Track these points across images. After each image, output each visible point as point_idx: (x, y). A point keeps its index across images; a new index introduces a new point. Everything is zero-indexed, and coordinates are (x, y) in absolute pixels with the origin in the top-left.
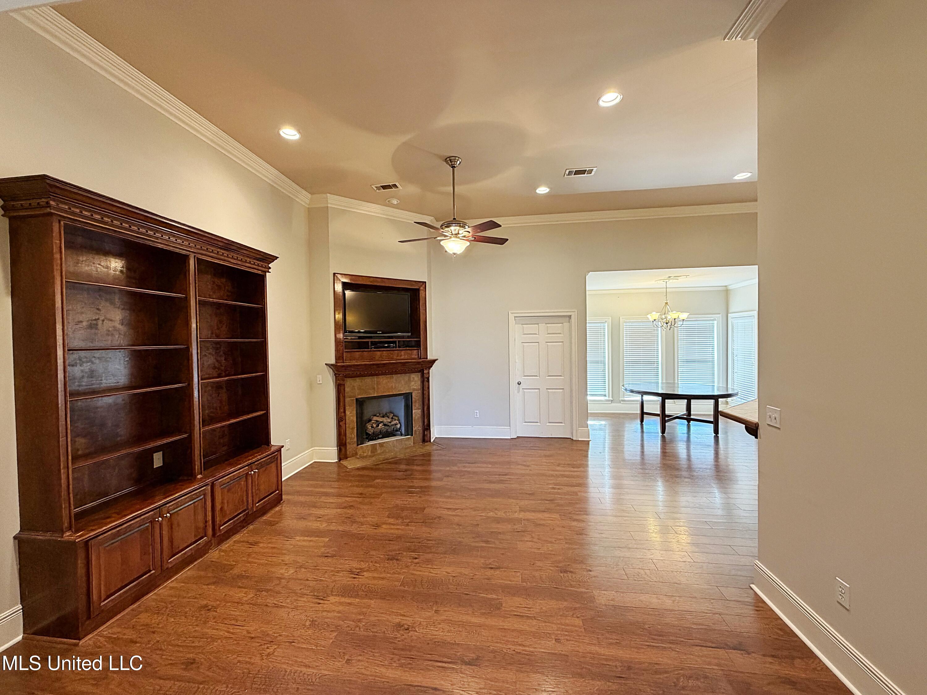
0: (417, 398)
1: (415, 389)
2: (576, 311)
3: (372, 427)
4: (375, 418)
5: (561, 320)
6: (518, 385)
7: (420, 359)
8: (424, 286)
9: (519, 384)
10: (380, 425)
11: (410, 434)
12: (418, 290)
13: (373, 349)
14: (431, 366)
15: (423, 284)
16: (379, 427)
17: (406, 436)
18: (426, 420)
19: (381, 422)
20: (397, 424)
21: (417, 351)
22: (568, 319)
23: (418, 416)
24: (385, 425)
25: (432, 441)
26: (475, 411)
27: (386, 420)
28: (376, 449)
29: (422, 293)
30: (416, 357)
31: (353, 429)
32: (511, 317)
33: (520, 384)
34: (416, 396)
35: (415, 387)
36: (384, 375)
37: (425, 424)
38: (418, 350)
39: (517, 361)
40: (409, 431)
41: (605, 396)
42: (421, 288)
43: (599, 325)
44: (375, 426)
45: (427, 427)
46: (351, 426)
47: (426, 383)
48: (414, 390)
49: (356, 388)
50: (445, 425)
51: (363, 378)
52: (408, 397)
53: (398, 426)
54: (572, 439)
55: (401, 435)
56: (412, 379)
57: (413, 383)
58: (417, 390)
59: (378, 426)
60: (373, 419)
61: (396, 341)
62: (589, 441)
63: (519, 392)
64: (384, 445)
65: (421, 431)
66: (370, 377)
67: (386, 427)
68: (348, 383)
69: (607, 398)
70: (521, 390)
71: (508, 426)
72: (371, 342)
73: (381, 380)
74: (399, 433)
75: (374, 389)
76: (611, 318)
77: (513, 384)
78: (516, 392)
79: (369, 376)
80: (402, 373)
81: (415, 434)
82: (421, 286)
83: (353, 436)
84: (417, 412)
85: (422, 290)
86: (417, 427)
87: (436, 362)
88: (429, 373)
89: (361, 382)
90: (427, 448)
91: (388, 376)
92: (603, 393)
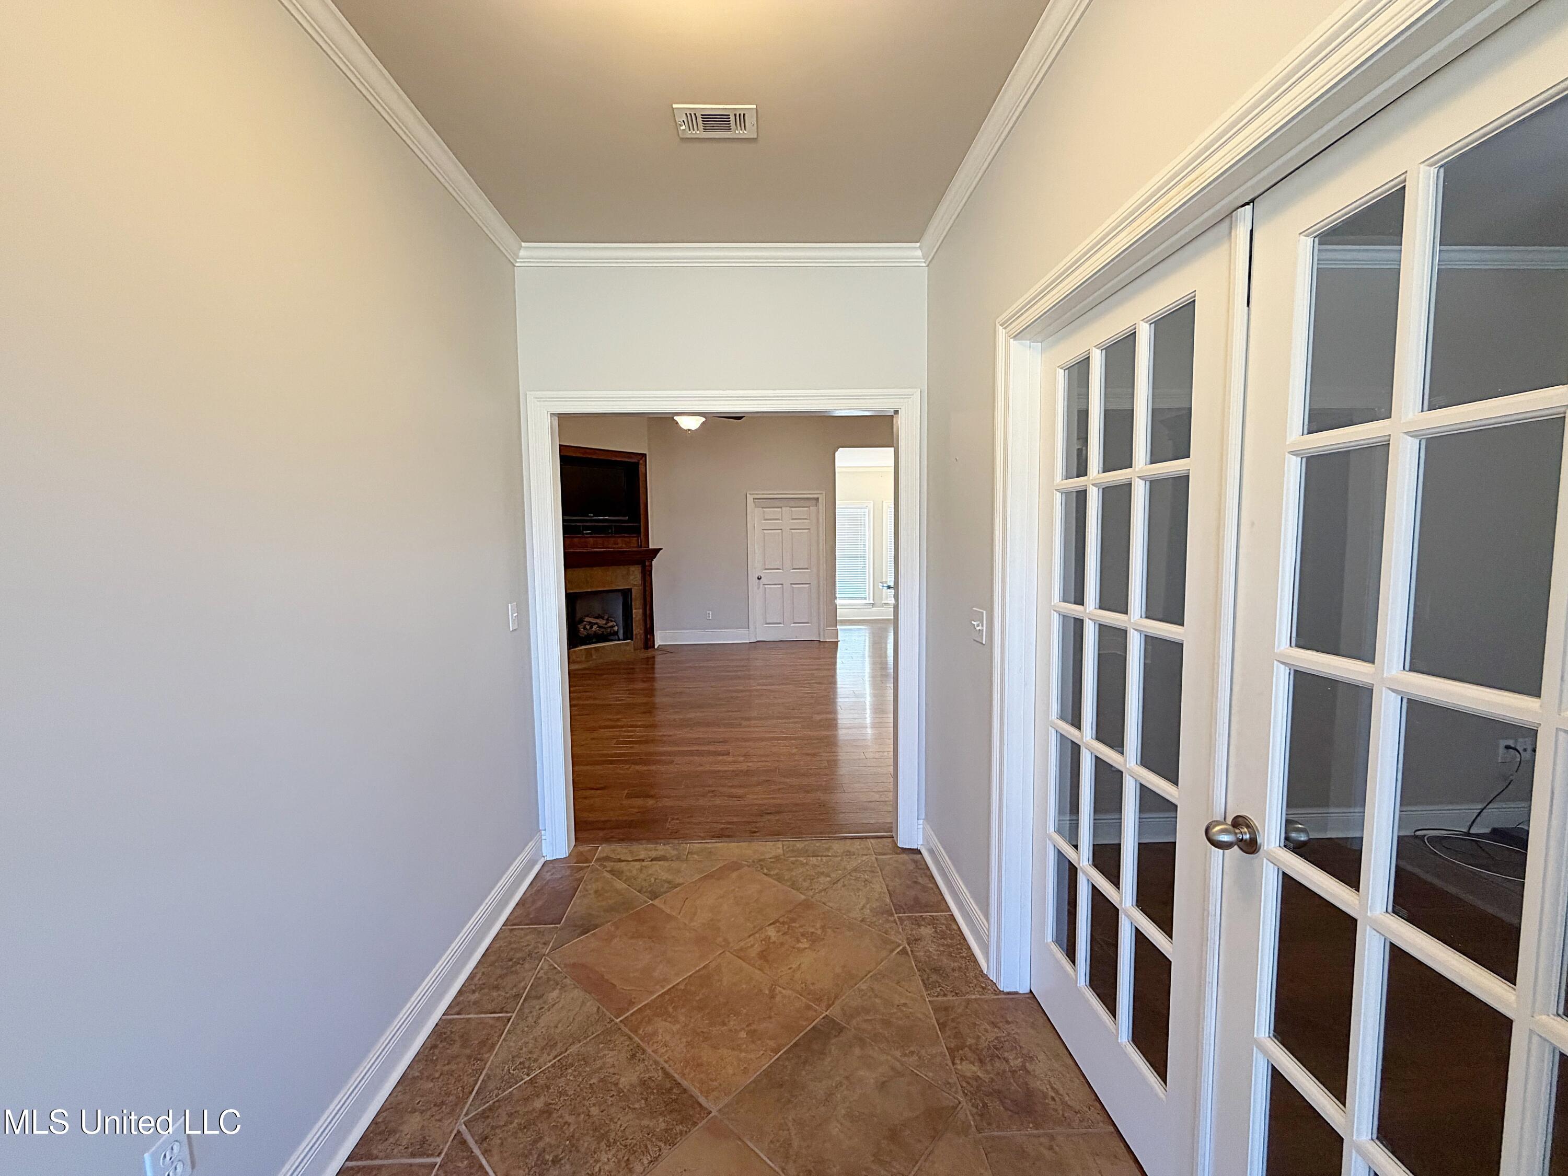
0: (638, 598)
2: (824, 492)
3: (585, 628)
4: (587, 619)
5: (807, 503)
6: (758, 581)
7: (640, 548)
8: (644, 459)
9: (759, 578)
10: (595, 627)
11: (629, 636)
12: (636, 465)
13: (585, 535)
14: (654, 557)
15: (642, 457)
16: (594, 629)
17: (624, 640)
18: (648, 622)
19: (595, 623)
20: (614, 626)
21: (635, 538)
22: (814, 502)
23: (639, 616)
24: (599, 627)
25: (656, 647)
26: (708, 612)
27: (602, 622)
28: (591, 654)
29: (642, 468)
30: (636, 545)
32: (750, 499)
33: (761, 578)
34: (636, 593)
35: (635, 582)
36: (599, 566)
37: (648, 626)
38: (638, 537)
39: (757, 551)
40: (628, 635)
41: (865, 598)
42: (641, 462)
43: (859, 510)
44: (588, 627)
45: (649, 631)
47: (648, 578)
48: (635, 585)
50: (671, 630)
51: (574, 569)
52: (626, 594)
53: (616, 628)
54: (820, 641)
55: (619, 640)
56: (631, 573)
57: (632, 578)
58: (637, 588)
59: (592, 627)
60: (585, 620)
61: (611, 526)
62: (837, 642)
63: (758, 588)
64: (600, 650)
65: (643, 635)
67: (602, 630)
69: (867, 602)
70: (761, 586)
71: (746, 628)
72: (583, 526)
73: (596, 572)
74: (617, 637)
75: (587, 582)
76: (872, 502)
77: (753, 580)
78: (755, 588)
81: (636, 638)
82: (641, 459)
84: (637, 613)
85: (642, 464)
86: (637, 629)
87: (661, 551)
88: (651, 565)
89: (573, 573)
90: (650, 653)
91: (603, 568)
92: (863, 596)
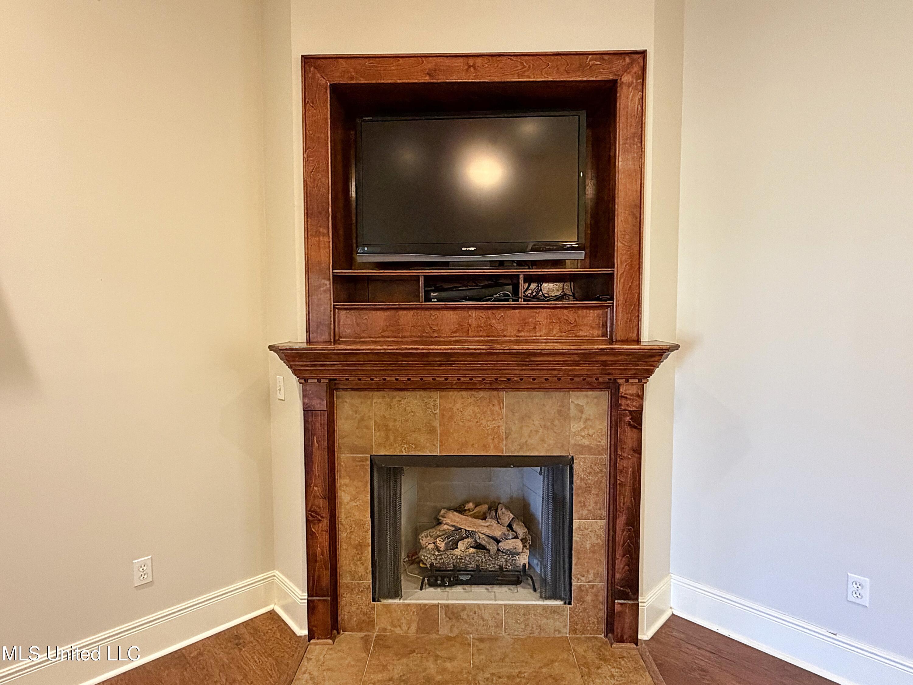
0: (591, 479)
1: (583, 447)
3: (434, 546)
4: (452, 518)
7: (611, 341)
8: (636, 69)
10: (463, 545)
11: (561, 594)
12: (613, 87)
13: (434, 303)
14: (650, 372)
15: (633, 62)
16: (457, 552)
17: (545, 597)
19: (470, 534)
20: (518, 553)
21: (600, 312)
23: (594, 540)
24: (479, 546)
25: (644, 639)
27: (487, 530)
28: (436, 621)
30: (599, 332)
31: (360, 546)
34: (588, 472)
35: (586, 442)
36: (467, 389)
38: (605, 307)
40: (559, 584)
42: (626, 78)
45: (622, 589)
46: (356, 539)
47: (626, 432)
48: (583, 449)
49: (372, 423)
51: (395, 393)
52: (556, 470)
56: (573, 411)
57: (575, 427)
58: (589, 449)
59: (455, 545)
60: (445, 520)
61: (517, 276)
64: (464, 615)
65: (603, 596)
66: (418, 394)
67: (484, 554)
68: (346, 406)
72: (427, 278)
73: (458, 406)
75: (432, 431)
79: (414, 389)
80: (534, 389)
81: (581, 600)
82: (628, 69)
83: (361, 570)
84: (587, 528)
85: (630, 85)
86: (588, 577)
88: (641, 397)
89: (390, 406)
91: (482, 394)
